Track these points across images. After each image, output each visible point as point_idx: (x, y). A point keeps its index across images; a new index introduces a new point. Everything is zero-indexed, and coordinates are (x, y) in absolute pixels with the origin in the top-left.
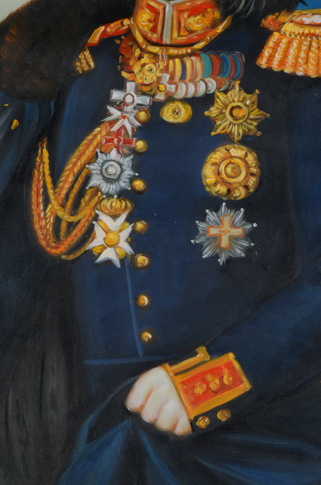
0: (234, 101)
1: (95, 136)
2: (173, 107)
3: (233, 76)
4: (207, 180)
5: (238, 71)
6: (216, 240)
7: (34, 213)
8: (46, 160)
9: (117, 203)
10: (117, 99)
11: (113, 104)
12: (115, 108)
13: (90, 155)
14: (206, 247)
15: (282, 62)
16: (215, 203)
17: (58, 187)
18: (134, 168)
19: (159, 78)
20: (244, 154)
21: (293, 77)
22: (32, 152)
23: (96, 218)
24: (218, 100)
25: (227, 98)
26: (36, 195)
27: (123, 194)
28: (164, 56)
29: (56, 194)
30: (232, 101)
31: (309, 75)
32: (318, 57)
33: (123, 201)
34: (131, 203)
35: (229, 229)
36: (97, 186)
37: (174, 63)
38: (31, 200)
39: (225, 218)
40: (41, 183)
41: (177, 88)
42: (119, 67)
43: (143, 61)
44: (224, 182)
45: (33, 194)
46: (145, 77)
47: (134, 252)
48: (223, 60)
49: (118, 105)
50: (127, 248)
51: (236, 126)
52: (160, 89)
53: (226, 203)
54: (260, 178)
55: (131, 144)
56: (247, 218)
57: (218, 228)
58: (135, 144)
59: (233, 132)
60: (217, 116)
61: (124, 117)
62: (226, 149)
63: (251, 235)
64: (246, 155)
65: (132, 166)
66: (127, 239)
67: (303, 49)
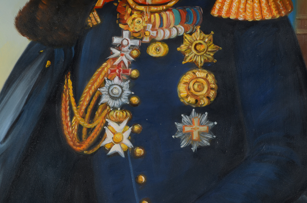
0: (197, 40)
1: (103, 68)
2: (155, 46)
3: (195, 23)
4: (182, 95)
5: (199, 19)
6: (190, 135)
7: (64, 123)
8: (71, 87)
9: (120, 113)
10: (117, 43)
11: (114, 46)
12: (116, 49)
13: (100, 81)
14: (183, 140)
15: (229, 12)
16: (187, 110)
17: (79, 104)
18: (131, 89)
19: (145, 27)
20: (206, 75)
21: (236, 21)
22: (60, 82)
23: (106, 124)
24: (186, 40)
25: (192, 38)
26: (64, 111)
27: (124, 107)
28: (148, 12)
29: (78, 110)
30: (195, 40)
31: (247, 19)
32: (253, 7)
33: (124, 112)
34: (130, 113)
35: (198, 127)
36: (106, 103)
37: (155, 16)
38: (62, 115)
39: (195, 119)
40: (68, 103)
41: (157, 33)
42: (117, 21)
43: (133, 16)
44: (193, 95)
45: (63, 110)
46: (135, 27)
47: (134, 146)
48: (188, 13)
49: (118, 47)
50: (129, 144)
51: (199, 56)
52: (146, 35)
53: (195, 109)
54: (218, 91)
55: (128, 73)
56: (210, 119)
57: (190, 126)
58: (130, 73)
59: (197, 61)
60: (185, 50)
61: (122, 55)
62: (193, 72)
63: (213, 130)
64: (207, 76)
65: (130, 88)
66: (128, 138)
67: (242, 2)
